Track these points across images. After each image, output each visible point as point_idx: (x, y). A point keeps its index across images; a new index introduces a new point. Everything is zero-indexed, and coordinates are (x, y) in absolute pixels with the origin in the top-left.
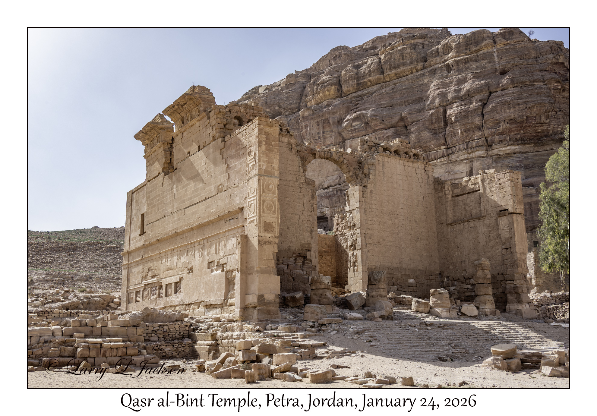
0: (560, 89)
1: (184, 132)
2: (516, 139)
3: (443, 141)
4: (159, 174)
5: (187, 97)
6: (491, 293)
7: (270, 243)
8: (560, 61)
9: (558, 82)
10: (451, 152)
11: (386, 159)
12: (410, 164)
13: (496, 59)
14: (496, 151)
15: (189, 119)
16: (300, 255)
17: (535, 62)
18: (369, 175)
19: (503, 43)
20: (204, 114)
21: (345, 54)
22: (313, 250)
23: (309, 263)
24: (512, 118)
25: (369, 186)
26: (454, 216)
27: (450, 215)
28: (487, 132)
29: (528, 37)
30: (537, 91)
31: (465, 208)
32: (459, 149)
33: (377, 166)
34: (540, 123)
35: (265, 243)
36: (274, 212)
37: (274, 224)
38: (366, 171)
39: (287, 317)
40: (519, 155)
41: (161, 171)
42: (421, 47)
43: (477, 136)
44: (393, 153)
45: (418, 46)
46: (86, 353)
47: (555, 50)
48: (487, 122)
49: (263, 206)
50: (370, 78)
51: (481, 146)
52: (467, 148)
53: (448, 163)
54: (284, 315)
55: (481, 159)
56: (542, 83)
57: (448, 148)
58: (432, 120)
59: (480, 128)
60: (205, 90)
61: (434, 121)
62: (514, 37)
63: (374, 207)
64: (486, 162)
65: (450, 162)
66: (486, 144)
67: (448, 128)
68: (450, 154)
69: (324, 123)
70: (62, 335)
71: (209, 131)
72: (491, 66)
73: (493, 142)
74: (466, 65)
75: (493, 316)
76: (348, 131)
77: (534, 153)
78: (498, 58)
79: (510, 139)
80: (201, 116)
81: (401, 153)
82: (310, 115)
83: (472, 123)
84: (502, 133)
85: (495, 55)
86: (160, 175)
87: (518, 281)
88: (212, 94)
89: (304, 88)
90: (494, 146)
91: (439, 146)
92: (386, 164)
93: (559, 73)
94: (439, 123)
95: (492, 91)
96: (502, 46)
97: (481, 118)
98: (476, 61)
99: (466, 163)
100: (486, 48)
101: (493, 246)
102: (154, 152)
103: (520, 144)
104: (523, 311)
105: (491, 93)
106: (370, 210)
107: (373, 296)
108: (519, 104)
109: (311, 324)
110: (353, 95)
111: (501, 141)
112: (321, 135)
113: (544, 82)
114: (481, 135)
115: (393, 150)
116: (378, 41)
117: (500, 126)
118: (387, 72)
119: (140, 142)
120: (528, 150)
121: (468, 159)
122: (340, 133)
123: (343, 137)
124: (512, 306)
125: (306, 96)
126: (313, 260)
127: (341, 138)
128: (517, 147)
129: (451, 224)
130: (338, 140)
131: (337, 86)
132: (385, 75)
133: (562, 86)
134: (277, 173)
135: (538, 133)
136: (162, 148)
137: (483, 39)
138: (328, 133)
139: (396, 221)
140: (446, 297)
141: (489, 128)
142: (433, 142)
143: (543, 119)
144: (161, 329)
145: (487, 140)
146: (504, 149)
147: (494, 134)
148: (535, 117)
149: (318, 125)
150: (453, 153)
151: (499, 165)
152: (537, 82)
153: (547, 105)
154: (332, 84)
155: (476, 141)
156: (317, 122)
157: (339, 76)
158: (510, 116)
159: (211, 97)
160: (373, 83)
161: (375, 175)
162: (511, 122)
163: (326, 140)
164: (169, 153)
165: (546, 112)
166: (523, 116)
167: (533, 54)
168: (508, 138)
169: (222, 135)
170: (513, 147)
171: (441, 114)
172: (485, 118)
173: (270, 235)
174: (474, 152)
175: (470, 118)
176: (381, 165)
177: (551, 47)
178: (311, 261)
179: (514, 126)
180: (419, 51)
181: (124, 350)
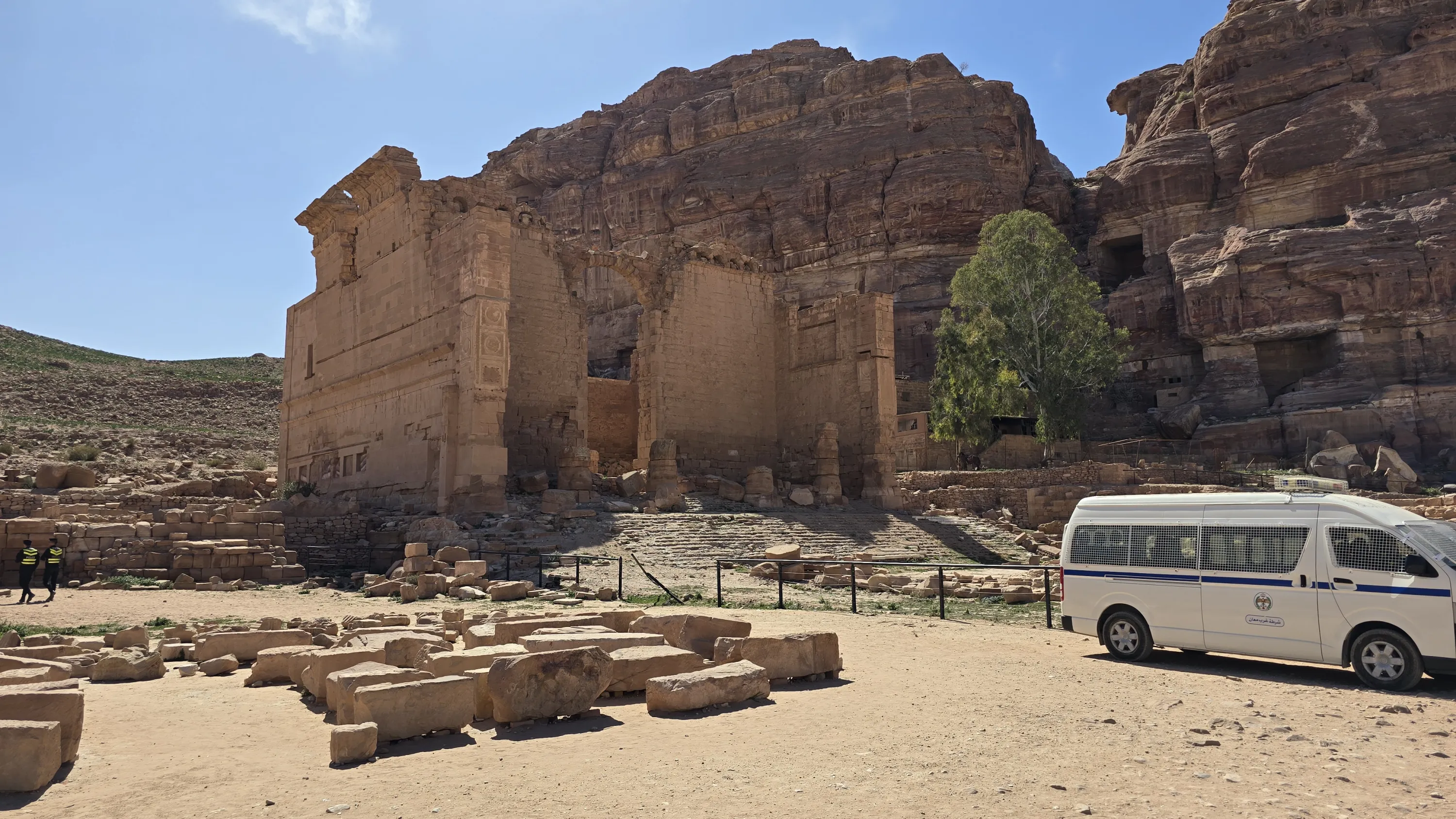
0: (1002, 159)
1: (372, 218)
2: (931, 234)
3: (822, 235)
4: (335, 282)
5: (373, 164)
6: (837, 472)
7: (493, 398)
8: (1005, 114)
9: (998, 147)
10: (834, 252)
11: (700, 270)
12: (739, 278)
13: (909, 107)
14: (900, 253)
15: (380, 200)
16: (557, 415)
17: (967, 114)
18: (673, 293)
19: (921, 81)
20: (400, 193)
21: (680, 83)
22: (579, 407)
23: (572, 427)
24: (927, 201)
25: (672, 311)
26: (801, 358)
27: (794, 356)
28: (888, 222)
29: (960, 73)
30: (966, 160)
31: (815, 347)
32: (847, 247)
33: (685, 281)
34: (968, 212)
35: (485, 398)
36: (501, 352)
37: (500, 370)
38: (668, 289)
39: (519, 508)
40: (935, 259)
41: (338, 279)
42: (797, 79)
43: (873, 228)
44: (712, 261)
45: (793, 77)
46: (188, 561)
47: (998, 97)
48: (890, 207)
49: (483, 343)
50: (716, 126)
51: (879, 244)
52: (858, 247)
53: (829, 270)
54: (513, 505)
55: (879, 264)
56: (974, 149)
57: (831, 246)
58: (807, 200)
59: (879, 216)
60: (405, 156)
61: (811, 202)
62: (938, 71)
63: (679, 343)
64: (885, 269)
65: (832, 268)
66: (886, 241)
67: (831, 214)
68: (833, 255)
69: (640, 197)
70: (152, 536)
71: (408, 220)
72: (901, 117)
73: (897, 239)
74: (864, 114)
75: (837, 506)
76: (680, 211)
77: (958, 258)
78: (912, 104)
79: (922, 235)
80: (396, 196)
81: (725, 260)
82: (619, 182)
83: (866, 207)
84: (910, 226)
85: (909, 99)
86: (337, 285)
87: (879, 456)
88: (415, 160)
89: (611, 136)
90: (898, 245)
91: (817, 242)
92: (701, 278)
93: (1002, 132)
94: (818, 206)
95: (899, 157)
96: (919, 86)
97: (880, 200)
98: (880, 107)
99: (856, 270)
100: (896, 87)
101: (850, 404)
102: (327, 246)
103: (937, 243)
104: (884, 498)
105: (898, 161)
106: (672, 347)
107: (655, 478)
108: (937, 181)
109: (550, 518)
110: (690, 152)
111: (909, 237)
112: (636, 217)
113: (977, 146)
114: (880, 227)
115: (711, 256)
116: (734, 62)
117: (908, 214)
118: (742, 118)
119: (305, 229)
120: (950, 252)
121: (858, 264)
122: (666, 215)
123: (670, 221)
124: (868, 492)
125: (614, 151)
126: (579, 421)
127: (667, 223)
128: (932, 247)
129: (794, 369)
130: (662, 226)
131: (662, 137)
132: (739, 122)
133: (1005, 155)
134: (506, 293)
135: (965, 225)
136: (339, 240)
137: (892, 73)
138: (648, 213)
139: (713, 364)
140: (768, 478)
141: (891, 217)
142: (807, 236)
143: (973, 206)
144: (321, 525)
145: (888, 236)
146: (912, 249)
147: (899, 226)
148: (961, 201)
149: (631, 199)
150: (837, 254)
151: (904, 274)
152: (967, 146)
153: (980, 183)
154: (655, 134)
155: (872, 235)
156: (630, 194)
157: (667, 120)
158: (924, 199)
159: (413, 165)
160: (720, 134)
161: (682, 294)
162: (924, 208)
163: (645, 224)
164: (351, 249)
165: (977, 194)
166: (942, 198)
167: (966, 101)
168: (919, 233)
169: (427, 229)
170: (927, 247)
171: (822, 191)
172: (887, 199)
173: (493, 387)
174: (869, 253)
175: (864, 199)
176: (693, 278)
177: (992, 92)
178: (576, 422)
179: (930, 214)
180: (793, 85)
181: (250, 557)
